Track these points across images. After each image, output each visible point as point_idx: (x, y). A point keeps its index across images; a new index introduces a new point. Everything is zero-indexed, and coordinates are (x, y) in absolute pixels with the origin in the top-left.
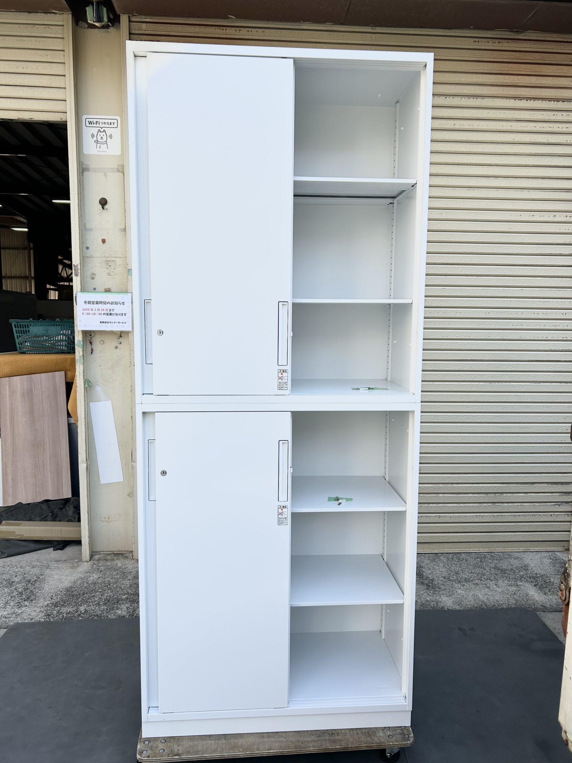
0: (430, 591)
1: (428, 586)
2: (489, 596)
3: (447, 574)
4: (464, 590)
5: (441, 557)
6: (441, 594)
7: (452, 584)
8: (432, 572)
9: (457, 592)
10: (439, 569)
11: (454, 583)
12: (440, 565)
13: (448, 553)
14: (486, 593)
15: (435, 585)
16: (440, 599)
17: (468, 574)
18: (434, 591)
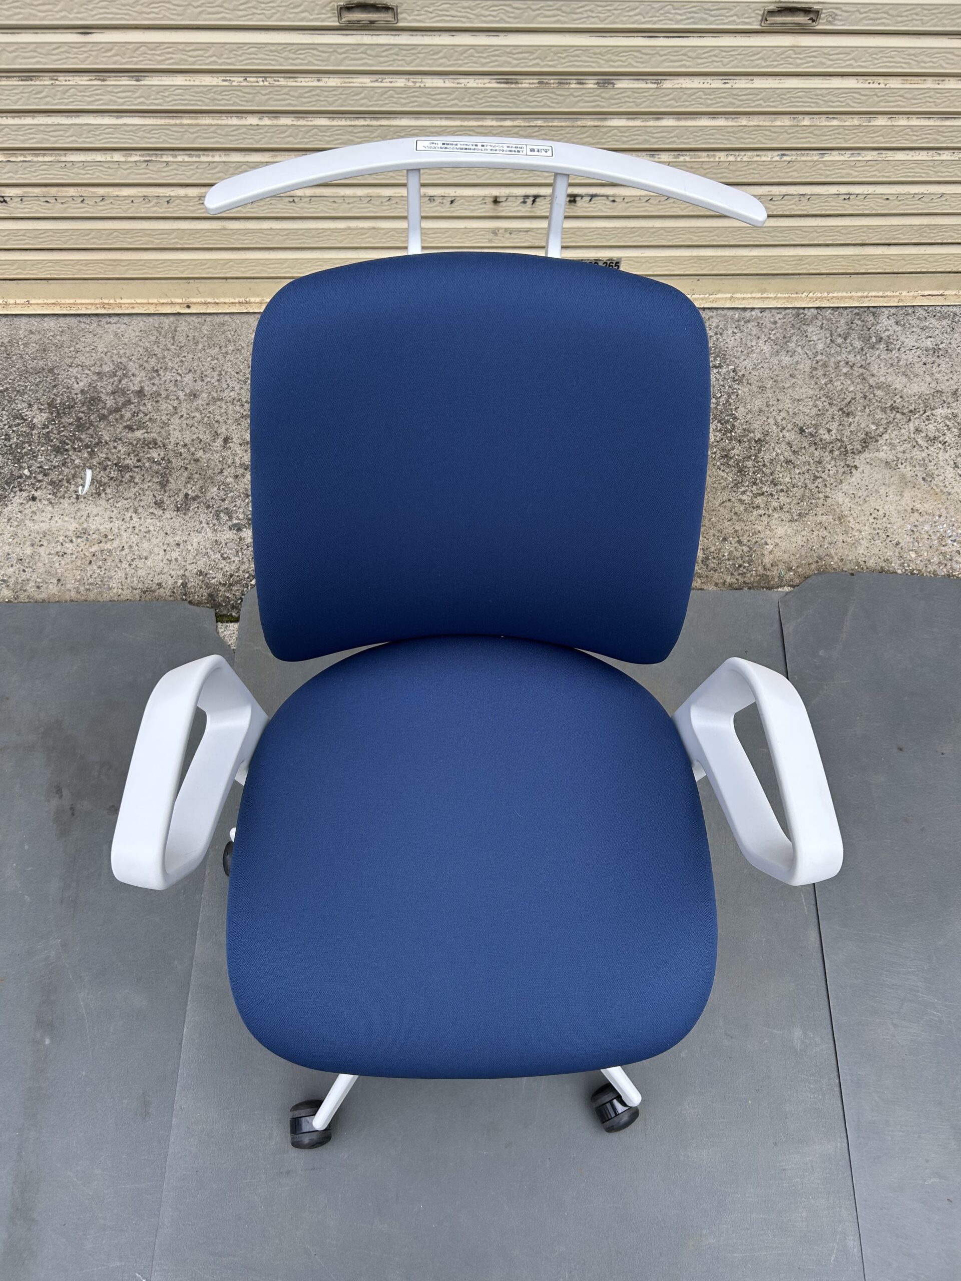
0: (744, 493)
1: (740, 471)
2: (921, 520)
3: (814, 411)
4: (851, 491)
5: (810, 329)
6: (775, 509)
7: (820, 462)
8: (768, 406)
9: (827, 497)
10: (793, 386)
11: (827, 457)
12: (801, 366)
13: (838, 308)
14: (918, 506)
15: (764, 465)
16: (768, 532)
17: (879, 415)
18: (755, 496)
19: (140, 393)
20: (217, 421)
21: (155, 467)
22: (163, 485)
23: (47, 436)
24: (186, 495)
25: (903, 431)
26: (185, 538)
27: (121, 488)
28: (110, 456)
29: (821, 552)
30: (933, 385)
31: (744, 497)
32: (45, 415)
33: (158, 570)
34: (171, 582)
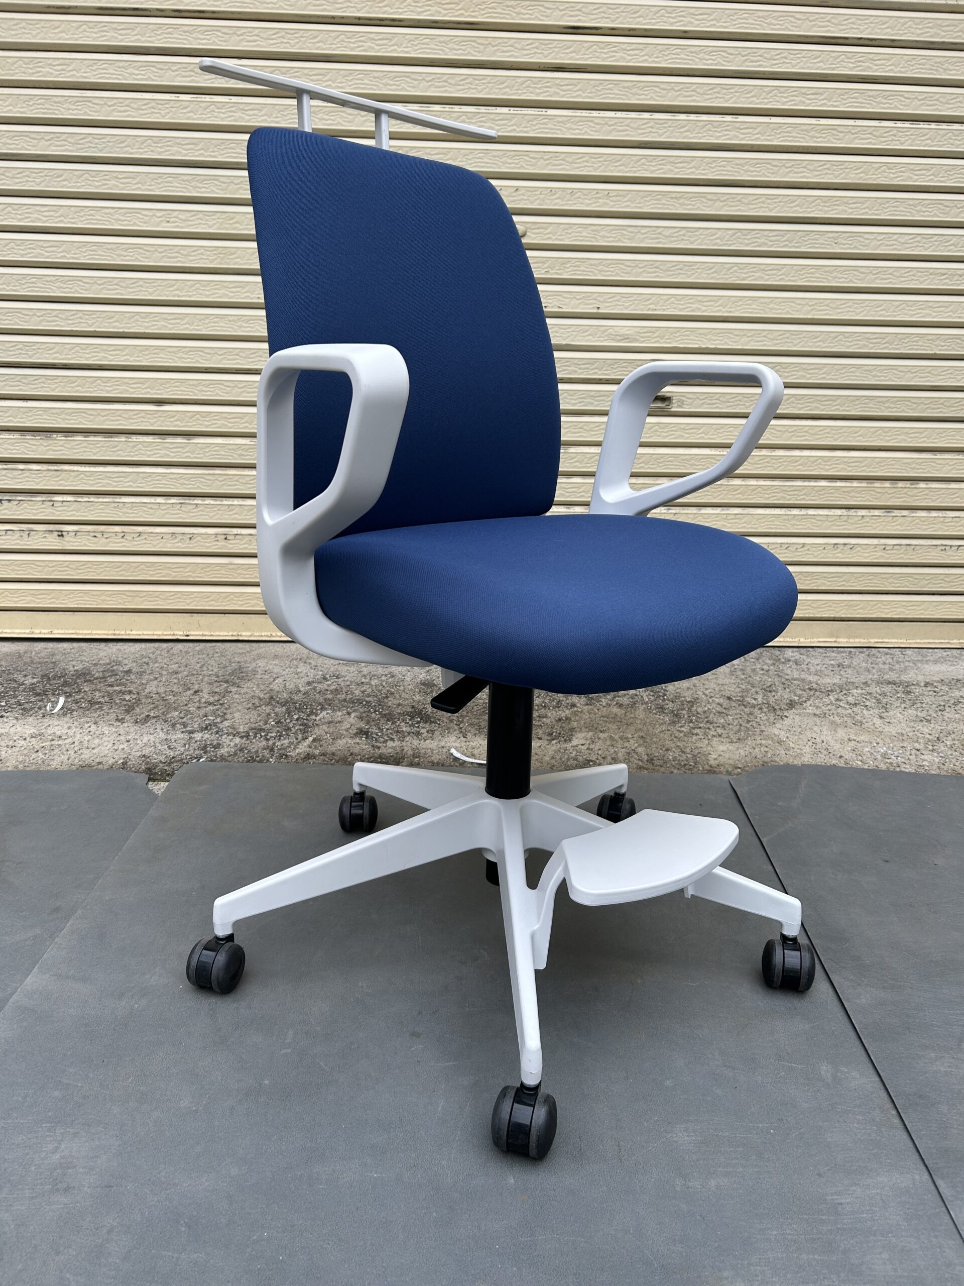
0: (681, 727)
1: (676, 715)
2: (859, 745)
3: (738, 690)
4: (785, 728)
6: (714, 736)
7: (751, 714)
9: (762, 731)
11: (756, 711)
14: (852, 737)
15: (698, 713)
16: (709, 748)
17: (799, 692)
18: (694, 728)
19: (129, 672)
20: (193, 683)
21: (125, 703)
22: (128, 712)
23: (33, 689)
24: (148, 716)
25: (824, 700)
26: (136, 737)
27: (87, 712)
28: (85, 697)
29: (765, 759)
30: (846, 679)
31: (682, 729)
32: (35, 680)
33: (101, 755)
34: (111, 761)
